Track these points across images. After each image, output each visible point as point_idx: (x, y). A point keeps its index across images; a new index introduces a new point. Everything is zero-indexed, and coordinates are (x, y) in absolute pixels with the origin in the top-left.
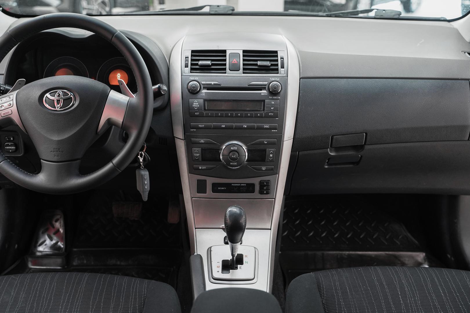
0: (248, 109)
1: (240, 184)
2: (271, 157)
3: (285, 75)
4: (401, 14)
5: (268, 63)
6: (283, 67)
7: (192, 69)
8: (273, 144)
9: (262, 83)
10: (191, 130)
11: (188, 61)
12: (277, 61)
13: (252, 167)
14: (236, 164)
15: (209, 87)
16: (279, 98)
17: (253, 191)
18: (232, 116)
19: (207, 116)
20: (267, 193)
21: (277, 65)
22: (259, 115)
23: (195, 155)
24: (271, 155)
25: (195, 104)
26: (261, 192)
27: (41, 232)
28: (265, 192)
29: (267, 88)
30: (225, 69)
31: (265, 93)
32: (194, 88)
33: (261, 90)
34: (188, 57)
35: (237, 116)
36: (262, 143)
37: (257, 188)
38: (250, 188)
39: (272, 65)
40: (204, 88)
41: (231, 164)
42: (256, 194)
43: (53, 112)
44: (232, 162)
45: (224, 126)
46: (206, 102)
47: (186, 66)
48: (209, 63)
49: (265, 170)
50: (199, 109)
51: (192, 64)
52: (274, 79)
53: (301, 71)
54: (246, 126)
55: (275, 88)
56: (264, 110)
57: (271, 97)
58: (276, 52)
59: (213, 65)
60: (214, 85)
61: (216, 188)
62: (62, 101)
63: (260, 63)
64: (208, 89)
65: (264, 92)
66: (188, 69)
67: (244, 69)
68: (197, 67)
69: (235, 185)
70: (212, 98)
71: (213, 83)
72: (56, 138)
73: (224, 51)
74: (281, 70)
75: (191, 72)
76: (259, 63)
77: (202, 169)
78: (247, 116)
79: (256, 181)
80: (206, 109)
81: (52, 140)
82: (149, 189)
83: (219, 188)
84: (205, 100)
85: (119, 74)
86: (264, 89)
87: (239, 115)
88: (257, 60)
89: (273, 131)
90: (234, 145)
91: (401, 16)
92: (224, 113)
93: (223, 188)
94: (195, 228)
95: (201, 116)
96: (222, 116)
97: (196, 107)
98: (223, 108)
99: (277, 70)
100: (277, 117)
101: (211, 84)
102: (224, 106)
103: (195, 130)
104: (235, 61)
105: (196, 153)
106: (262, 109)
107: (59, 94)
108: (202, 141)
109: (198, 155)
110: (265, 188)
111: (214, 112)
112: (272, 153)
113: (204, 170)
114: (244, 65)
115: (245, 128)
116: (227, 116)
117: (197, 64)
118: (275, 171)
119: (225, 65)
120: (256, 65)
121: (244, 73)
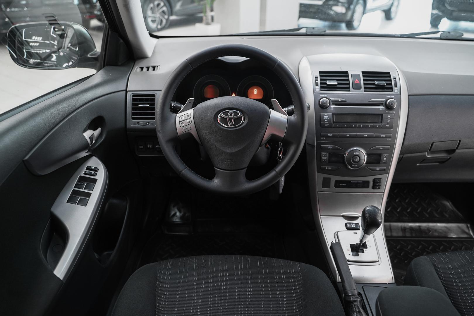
0: (369, 122)
1: (358, 181)
2: (384, 161)
3: (398, 93)
4: (463, 36)
5: (384, 83)
6: (396, 86)
7: (321, 87)
8: (388, 149)
9: (380, 100)
10: (321, 138)
11: (318, 81)
12: (391, 80)
13: (369, 169)
14: (357, 166)
15: (337, 103)
16: (394, 112)
17: (368, 187)
18: (355, 127)
19: (335, 127)
20: (379, 188)
21: (391, 84)
22: (377, 126)
23: (323, 158)
24: (385, 159)
25: (325, 117)
26: (374, 188)
27: (172, 206)
28: (377, 188)
29: (384, 104)
30: (349, 88)
31: (383, 108)
32: (325, 103)
33: (379, 105)
34: (317, 77)
35: (359, 127)
36: (379, 149)
37: (371, 184)
38: (365, 184)
39: (387, 84)
40: (333, 104)
41: (353, 166)
42: (370, 189)
43: (227, 129)
44: (354, 164)
45: (349, 135)
46: (334, 115)
47: (317, 85)
48: (335, 82)
49: (379, 171)
50: (328, 121)
51: (321, 83)
52: (389, 97)
53: (409, 89)
54: (366, 136)
55: (391, 104)
56: (382, 122)
57: (388, 112)
58: (389, 73)
59: (339, 84)
60: (342, 101)
61: (338, 184)
62: (233, 120)
63: (378, 83)
64: (336, 105)
65: (381, 108)
66: (318, 88)
67: (365, 88)
68: (325, 86)
69: (354, 182)
70: (339, 113)
71: (340, 99)
72: (230, 150)
73: (347, 72)
74: (396, 89)
75: (321, 90)
76: (376, 83)
77: (328, 170)
78: (367, 127)
79: (370, 179)
80: (334, 121)
81: (226, 152)
82: (283, 185)
83: (340, 185)
84: (333, 114)
85: (255, 90)
86: (382, 105)
87: (361, 126)
88: (374, 80)
89: (388, 139)
90: (356, 151)
91: (462, 37)
92: (349, 124)
93: (343, 185)
94: (320, 216)
95: (330, 126)
96: (347, 127)
97: (326, 120)
98: (349, 120)
99: (392, 88)
100: (392, 128)
101: (338, 101)
102: (349, 119)
103: (324, 138)
104: (357, 81)
105: (324, 157)
106: (380, 122)
107: (231, 114)
108: (330, 147)
109: (325, 158)
110: (377, 185)
111: (341, 124)
112: (385, 157)
113: (330, 170)
114: (364, 84)
115: (366, 137)
116: (351, 127)
117: (325, 83)
118: (386, 171)
119: (349, 84)
120: (374, 84)
121: (365, 91)
